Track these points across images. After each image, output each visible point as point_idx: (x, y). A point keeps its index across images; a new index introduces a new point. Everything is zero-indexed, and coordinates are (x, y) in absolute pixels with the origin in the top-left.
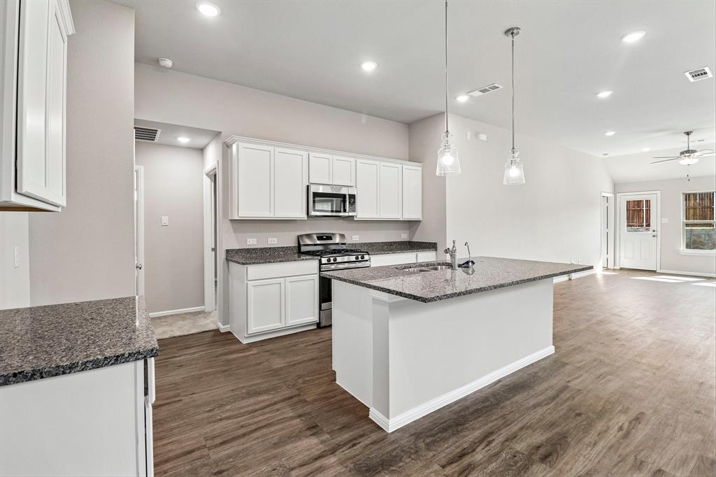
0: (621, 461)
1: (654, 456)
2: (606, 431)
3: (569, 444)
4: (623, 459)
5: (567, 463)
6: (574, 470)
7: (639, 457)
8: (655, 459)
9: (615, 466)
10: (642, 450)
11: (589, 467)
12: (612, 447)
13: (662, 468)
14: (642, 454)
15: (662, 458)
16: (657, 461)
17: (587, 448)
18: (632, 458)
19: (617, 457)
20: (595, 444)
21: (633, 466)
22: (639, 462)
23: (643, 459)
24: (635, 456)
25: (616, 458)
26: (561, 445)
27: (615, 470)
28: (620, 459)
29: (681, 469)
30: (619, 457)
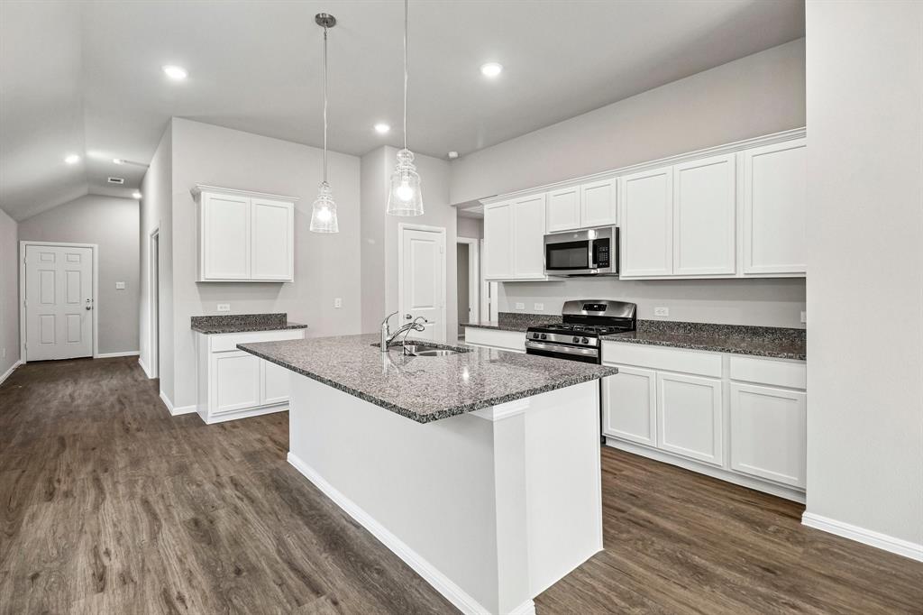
0: (143, 567)
1: (119, 599)
2: (190, 581)
3: (199, 542)
4: (143, 570)
5: (178, 531)
6: (167, 532)
7: (131, 585)
8: (115, 597)
9: (143, 561)
10: (135, 595)
11: (160, 542)
12: (164, 573)
13: (101, 594)
14: (132, 592)
15: (109, 604)
16: (112, 597)
17: (182, 552)
18: (136, 579)
19: (151, 568)
20: (181, 561)
21: (129, 573)
22: (128, 581)
23: (127, 586)
24: (136, 583)
25: (149, 565)
26: (202, 536)
27: (140, 557)
28: (146, 568)
29: (82, 610)
30: (149, 570)
